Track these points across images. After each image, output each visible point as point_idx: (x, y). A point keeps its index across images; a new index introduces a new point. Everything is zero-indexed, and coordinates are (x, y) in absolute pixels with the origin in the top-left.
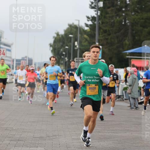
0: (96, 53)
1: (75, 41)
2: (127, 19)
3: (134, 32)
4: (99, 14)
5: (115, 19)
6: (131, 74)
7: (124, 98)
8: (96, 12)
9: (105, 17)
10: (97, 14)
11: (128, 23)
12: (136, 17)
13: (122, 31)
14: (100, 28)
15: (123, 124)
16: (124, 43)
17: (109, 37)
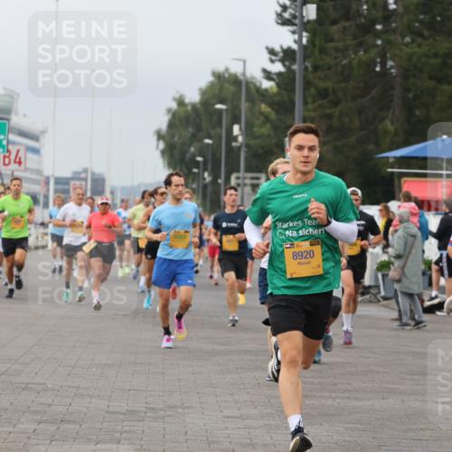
0: (306, 152)
1: (233, 124)
2: (388, 55)
3: (410, 95)
4: (304, 41)
5: (353, 56)
6: (401, 222)
7: (380, 292)
8: (296, 37)
9: (322, 51)
10: (298, 42)
11: (392, 67)
12: (416, 50)
13: (375, 92)
14: (307, 84)
15: (378, 372)
16: (380, 127)
17: (336, 111)
